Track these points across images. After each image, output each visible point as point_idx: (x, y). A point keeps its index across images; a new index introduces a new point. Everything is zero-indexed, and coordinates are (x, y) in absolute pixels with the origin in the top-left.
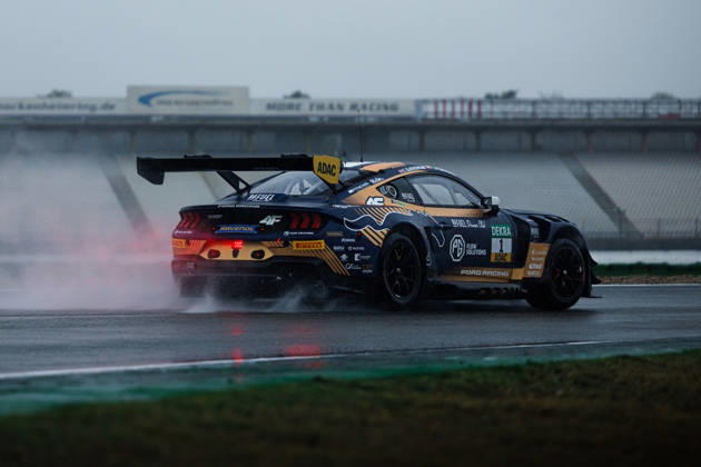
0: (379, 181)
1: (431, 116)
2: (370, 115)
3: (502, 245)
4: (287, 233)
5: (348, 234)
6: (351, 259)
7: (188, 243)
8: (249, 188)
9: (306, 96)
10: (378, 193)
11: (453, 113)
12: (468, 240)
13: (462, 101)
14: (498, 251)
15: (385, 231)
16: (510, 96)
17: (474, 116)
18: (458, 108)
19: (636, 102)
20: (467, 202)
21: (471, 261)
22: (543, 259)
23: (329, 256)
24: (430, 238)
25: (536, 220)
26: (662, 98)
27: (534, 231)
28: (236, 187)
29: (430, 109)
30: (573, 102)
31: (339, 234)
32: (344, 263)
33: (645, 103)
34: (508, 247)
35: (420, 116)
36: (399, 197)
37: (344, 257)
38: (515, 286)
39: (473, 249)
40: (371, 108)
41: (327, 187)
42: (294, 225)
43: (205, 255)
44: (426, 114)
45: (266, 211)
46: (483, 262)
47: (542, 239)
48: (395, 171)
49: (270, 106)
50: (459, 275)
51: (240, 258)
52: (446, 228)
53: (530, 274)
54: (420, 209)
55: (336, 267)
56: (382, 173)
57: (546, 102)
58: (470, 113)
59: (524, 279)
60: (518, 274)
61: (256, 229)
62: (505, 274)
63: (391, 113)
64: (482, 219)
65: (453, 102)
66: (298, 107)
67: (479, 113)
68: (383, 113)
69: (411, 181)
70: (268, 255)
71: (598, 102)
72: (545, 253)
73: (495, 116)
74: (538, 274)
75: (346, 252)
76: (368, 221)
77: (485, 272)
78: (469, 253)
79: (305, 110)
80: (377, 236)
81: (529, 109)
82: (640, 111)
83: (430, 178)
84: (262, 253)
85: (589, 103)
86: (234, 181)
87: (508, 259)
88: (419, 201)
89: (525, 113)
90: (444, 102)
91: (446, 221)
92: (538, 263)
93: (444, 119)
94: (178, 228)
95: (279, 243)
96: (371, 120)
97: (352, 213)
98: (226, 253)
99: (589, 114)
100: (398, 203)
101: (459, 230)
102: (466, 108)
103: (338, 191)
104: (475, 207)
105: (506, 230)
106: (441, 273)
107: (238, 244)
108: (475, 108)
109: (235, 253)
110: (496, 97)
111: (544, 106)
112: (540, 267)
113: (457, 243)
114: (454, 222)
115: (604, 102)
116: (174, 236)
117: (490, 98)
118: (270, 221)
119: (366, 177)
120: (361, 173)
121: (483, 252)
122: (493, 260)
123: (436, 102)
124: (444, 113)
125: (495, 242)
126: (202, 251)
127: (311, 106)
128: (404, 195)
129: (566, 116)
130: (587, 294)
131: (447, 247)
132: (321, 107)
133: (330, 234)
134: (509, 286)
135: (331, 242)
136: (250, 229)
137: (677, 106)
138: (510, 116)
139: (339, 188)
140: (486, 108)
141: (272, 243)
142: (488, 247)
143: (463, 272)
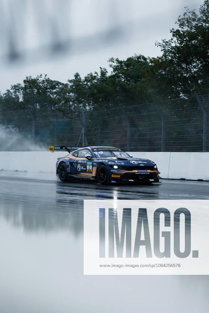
12: (81, 166)
14: (88, 169)
27: (95, 164)
34: (91, 167)
46: (84, 171)
52: (76, 162)
54: (75, 158)
62: (91, 175)
77: (86, 174)
78: (82, 169)
87: (91, 171)
105: (91, 163)
113: (79, 166)
114: (79, 161)
121: (85, 169)
122: (87, 171)
125: (88, 166)
142: (86, 167)
143: (81, 174)
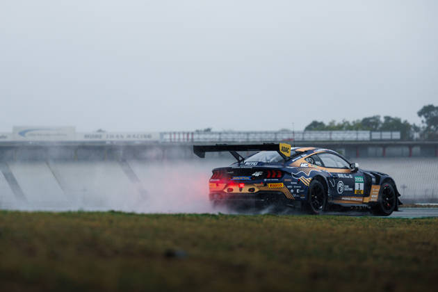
0: (305, 156)
1: (168, 141)
2: (138, 141)
3: (359, 186)
4: (265, 180)
5: (294, 180)
6: (295, 192)
7: (217, 185)
8: (243, 159)
9: (104, 132)
10: (305, 161)
11: (179, 139)
12: (345, 184)
13: (184, 133)
14: (358, 189)
15: (310, 179)
16: (208, 130)
17: (190, 141)
18: (182, 136)
19: (271, 133)
20: (342, 166)
21: (346, 194)
22: (377, 193)
23: (285, 190)
24: (329, 182)
25: (374, 174)
26: (284, 131)
27: (374, 180)
28: (238, 159)
29: (168, 137)
30: (240, 133)
31: (290, 180)
32: (292, 194)
33: (276, 133)
34: (362, 187)
35: (163, 141)
36: (314, 163)
37: (292, 191)
38: (366, 205)
39: (347, 188)
40: (138, 137)
41: (282, 158)
42: (269, 176)
43: (226, 191)
44: (165, 139)
45: (255, 170)
46: (351, 194)
47: (377, 183)
48: (312, 151)
49: (86, 136)
50: (341, 200)
51: (243, 192)
52: (335, 178)
53: (372, 200)
54: (324, 169)
55: (289, 196)
56: (306, 152)
57: (226, 133)
58: (188, 139)
59: (370, 202)
60: (367, 200)
61: (251, 178)
62: (361, 199)
63: (148, 139)
64: (350, 174)
65: (179, 133)
66: (101, 136)
67: (192, 139)
68: (144, 139)
69: (320, 156)
70: (257, 190)
71: (252, 133)
72: (378, 190)
73: (201, 140)
74: (375, 200)
75: (293, 188)
76: (302, 174)
77: (353, 199)
78: (346, 189)
79: (104, 138)
80: (307, 181)
81: (218, 137)
82: (273, 137)
83: (327, 155)
84: (253, 189)
85: (248, 134)
86: (237, 157)
87: (362, 193)
88: (323, 165)
89: (216, 139)
90: (175, 133)
91: (335, 174)
92: (375, 194)
93: (175, 142)
94: (212, 178)
95: (262, 185)
96: (138, 143)
97: (295, 170)
98: (236, 189)
99: (248, 139)
100: (314, 166)
101: (341, 179)
102: (186, 136)
103: (287, 160)
104: (346, 168)
105: (361, 179)
106: (333, 199)
107: (242, 185)
108: (190, 137)
109: (241, 189)
110: (201, 131)
111: (225, 135)
112: (376, 196)
113: (340, 185)
114: (339, 175)
115: (256, 133)
116: (210, 182)
117: (198, 132)
118: (257, 174)
119: (300, 154)
120: (296, 152)
121: (351, 189)
122: (356, 193)
123: (170, 134)
124: (175, 139)
125: (357, 184)
126: (225, 188)
127: (107, 137)
128: (317, 162)
129: (236, 140)
130: (396, 210)
131: (336, 186)
132: (112, 136)
133: (286, 180)
134: (363, 205)
135: (286, 184)
136: (248, 178)
137: (292, 135)
138: (208, 141)
139: (288, 159)
140: (196, 137)
141: (259, 185)
142: (354, 187)
143: (343, 198)
